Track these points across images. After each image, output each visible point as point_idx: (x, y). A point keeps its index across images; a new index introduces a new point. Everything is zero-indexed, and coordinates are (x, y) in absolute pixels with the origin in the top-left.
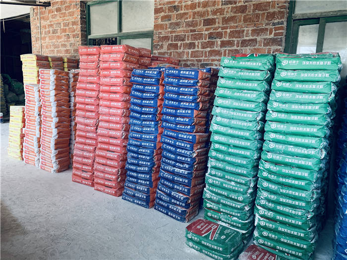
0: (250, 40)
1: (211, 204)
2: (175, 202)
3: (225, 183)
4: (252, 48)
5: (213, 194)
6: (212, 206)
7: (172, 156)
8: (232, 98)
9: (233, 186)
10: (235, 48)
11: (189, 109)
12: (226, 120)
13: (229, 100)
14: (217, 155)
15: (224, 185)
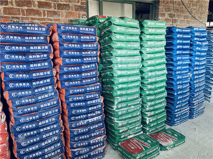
0: (64, 5)
1: (123, 129)
2: (95, 147)
3: (129, 109)
4: (67, 11)
5: (123, 121)
6: (124, 130)
7: (83, 110)
8: (126, 49)
9: (134, 108)
10: (53, 9)
11: (92, 63)
12: (124, 65)
13: (124, 50)
14: (122, 92)
15: (129, 111)
